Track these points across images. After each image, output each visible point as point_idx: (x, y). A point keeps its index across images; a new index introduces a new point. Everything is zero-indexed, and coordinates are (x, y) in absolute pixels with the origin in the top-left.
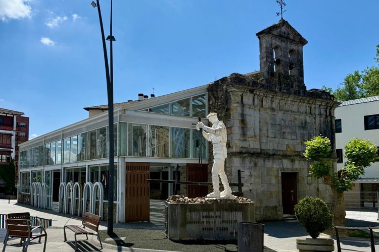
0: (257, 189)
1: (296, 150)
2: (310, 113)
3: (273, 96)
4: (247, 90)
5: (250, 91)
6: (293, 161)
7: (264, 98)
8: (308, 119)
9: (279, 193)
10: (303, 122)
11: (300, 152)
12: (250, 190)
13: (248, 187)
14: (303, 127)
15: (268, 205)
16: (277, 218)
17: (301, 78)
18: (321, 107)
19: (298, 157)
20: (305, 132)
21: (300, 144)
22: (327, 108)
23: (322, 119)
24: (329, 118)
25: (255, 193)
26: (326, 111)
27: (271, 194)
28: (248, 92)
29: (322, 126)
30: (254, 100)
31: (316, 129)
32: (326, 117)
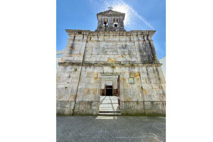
0: (73, 87)
1: (117, 61)
2: (130, 40)
3: (98, 34)
4: (77, 33)
5: (79, 33)
6: (113, 67)
7: (92, 37)
8: (128, 44)
9: (96, 91)
10: (124, 45)
11: (121, 62)
12: (66, 88)
13: (65, 85)
14: (123, 48)
15: (84, 100)
16: (91, 112)
17: (122, 27)
18: (138, 36)
19: (118, 65)
20: (125, 50)
21: (121, 57)
22: (144, 36)
23: (141, 43)
24: (147, 42)
25: (70, 90)
26: (144, 38)
27: (88, 91)
28: (78, 33)
29: (141, 46)
30: (83, 37)
31: (135, 48)
32: (144, 41)
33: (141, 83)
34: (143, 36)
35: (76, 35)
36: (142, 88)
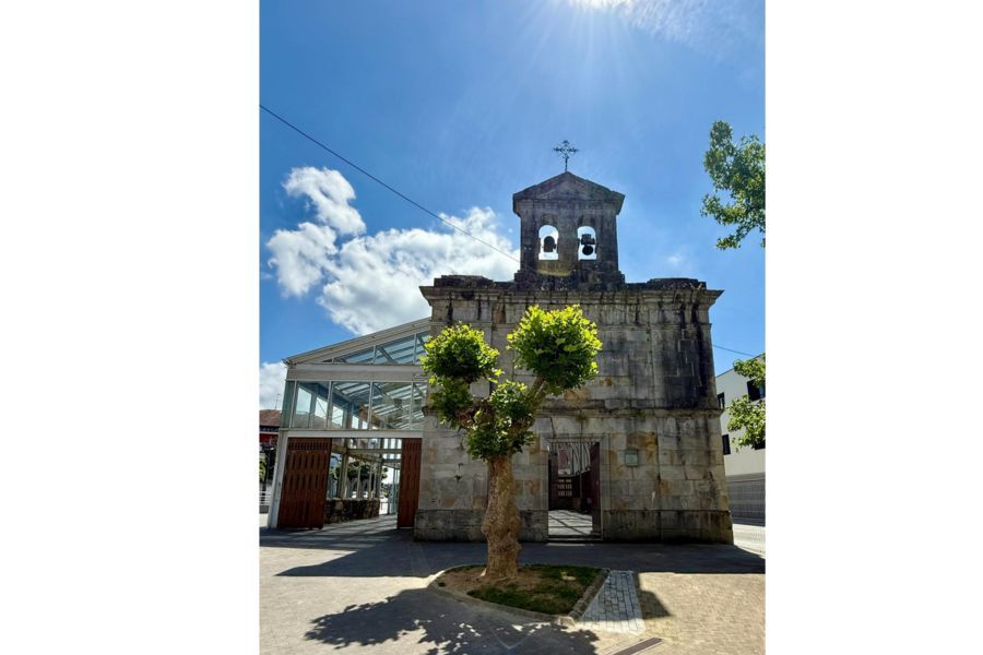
0: (476, 475)
1: (593, 398)
2: (637, 323)
3: (527, 299)
4: (457, 296)
5: (463, 296)
6: (582, 419)
7: (507, 306)
8: (629, 335)
9: (539, 485)
10: (615, 341)
11: (603, 401)
12: (458, 478)
13: (454, 471)
14: (613, 352)
16: (530, 535)
17: (609, 262)
18: (665, 307)
19: (596, 412)
20: (619, 361)
21: (605, 384)
22: (683, 308)
23: (670, 332)
24: (691, 329)
25: (470, 483)
26: (682, 315)
27: (518, 486)
28: (460, 298)
29: (671, 345)
30: (480, 311)
31: (651, 352)
32: (683, 325)
33: (658, 466)
34: (679, 306)
35: (455, 304)
36: (659, 477)
